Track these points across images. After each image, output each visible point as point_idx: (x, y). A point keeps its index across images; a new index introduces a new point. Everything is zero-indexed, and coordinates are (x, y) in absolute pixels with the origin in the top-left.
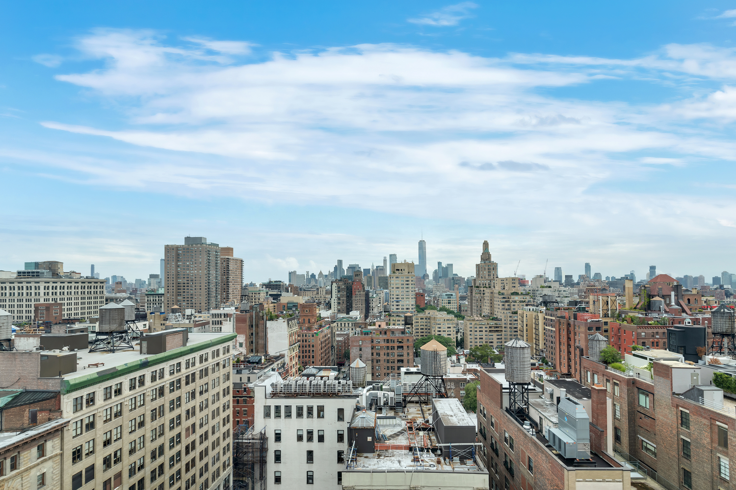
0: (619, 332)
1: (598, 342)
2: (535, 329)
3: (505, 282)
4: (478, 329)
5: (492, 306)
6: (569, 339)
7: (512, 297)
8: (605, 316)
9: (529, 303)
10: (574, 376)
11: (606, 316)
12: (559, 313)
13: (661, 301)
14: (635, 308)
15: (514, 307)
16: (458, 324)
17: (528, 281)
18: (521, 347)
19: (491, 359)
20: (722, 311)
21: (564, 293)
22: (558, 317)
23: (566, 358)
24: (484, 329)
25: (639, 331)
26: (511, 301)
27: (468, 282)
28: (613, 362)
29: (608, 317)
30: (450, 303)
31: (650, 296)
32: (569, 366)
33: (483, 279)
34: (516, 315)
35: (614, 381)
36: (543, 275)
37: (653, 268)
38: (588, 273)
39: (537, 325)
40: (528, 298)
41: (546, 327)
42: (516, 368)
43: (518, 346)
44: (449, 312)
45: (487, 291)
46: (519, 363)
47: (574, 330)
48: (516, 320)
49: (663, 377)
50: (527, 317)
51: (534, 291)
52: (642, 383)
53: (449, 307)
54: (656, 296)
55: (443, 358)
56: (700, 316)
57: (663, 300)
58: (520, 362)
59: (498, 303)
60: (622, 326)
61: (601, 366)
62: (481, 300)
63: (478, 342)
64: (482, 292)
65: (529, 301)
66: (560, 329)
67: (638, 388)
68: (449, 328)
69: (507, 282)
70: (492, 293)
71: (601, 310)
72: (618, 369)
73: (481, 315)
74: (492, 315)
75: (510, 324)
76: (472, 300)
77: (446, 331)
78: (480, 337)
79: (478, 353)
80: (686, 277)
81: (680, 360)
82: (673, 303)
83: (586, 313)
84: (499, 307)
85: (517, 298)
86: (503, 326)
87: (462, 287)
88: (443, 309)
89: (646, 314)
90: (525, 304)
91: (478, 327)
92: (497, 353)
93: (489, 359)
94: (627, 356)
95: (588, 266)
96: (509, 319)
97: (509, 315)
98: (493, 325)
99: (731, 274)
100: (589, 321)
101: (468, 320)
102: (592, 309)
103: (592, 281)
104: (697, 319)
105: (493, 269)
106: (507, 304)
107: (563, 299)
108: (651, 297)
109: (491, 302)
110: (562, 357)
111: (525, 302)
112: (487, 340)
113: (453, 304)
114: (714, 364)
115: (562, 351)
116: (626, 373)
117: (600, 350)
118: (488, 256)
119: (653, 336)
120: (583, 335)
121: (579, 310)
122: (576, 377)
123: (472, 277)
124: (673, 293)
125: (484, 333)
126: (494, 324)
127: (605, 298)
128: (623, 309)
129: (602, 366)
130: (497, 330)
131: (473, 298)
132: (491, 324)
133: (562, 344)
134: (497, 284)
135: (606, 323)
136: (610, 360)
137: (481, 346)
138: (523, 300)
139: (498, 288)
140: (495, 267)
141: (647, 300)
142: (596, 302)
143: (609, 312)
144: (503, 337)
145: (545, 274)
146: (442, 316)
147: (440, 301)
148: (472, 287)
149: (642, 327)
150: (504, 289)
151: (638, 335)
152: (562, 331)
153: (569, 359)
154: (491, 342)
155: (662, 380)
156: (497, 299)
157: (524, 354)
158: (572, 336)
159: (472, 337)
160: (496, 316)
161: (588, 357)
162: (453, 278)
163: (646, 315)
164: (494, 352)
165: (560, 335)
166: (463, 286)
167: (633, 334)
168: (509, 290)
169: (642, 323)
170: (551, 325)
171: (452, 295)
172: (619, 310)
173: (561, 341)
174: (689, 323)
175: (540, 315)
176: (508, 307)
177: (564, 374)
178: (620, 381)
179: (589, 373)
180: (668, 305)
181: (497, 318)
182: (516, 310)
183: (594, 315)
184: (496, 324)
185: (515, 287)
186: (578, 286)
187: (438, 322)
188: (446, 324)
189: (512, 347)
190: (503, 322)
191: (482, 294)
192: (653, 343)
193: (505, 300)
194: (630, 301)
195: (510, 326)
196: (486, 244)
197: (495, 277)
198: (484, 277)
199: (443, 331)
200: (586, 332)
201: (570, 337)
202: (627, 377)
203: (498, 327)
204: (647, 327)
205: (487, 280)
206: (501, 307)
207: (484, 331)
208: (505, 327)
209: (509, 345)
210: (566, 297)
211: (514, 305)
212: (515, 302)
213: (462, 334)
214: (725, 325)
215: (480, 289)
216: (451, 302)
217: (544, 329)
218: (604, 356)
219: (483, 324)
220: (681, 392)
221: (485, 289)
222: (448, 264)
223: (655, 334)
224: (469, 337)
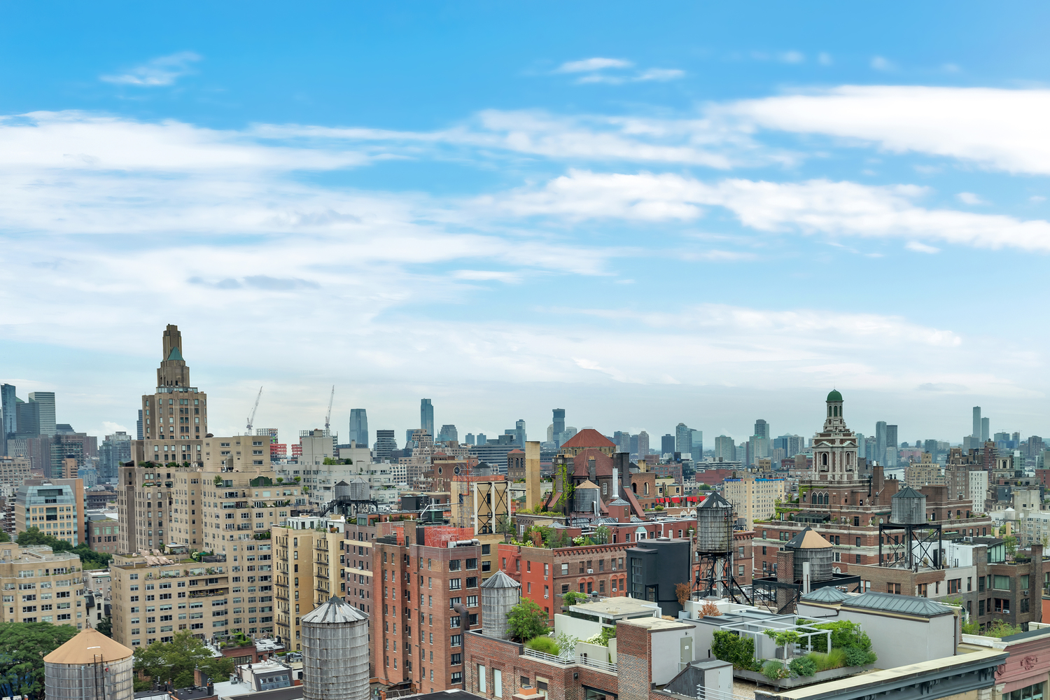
0: (517, 566)
1: (501, 591)
2: (319, 576)
3: (233, 449)
4: (157, 592)
5: (195, 520)
6: (406, 594)
7: (255, 491)
8: (485, 532)
9: (300, 508)
10: (418, 687)
11: (486, 530)
12: (379, 530)
13: (594, 490)
14: (545, 509)
15: (259, 520)
16: (86, 582)
17: (284, 446)
18: (346, 623)
19: (204, 674)
20: (715, 505)
21: (383, 478)
22: (378, 540)
23: (399, 644)
24: (174, 590)
25: (558, 560)
26: (251, 504)
27: (107, 452)
28: (533, 636)
29: (491, 532)
30: (55, 518)
31: (574, 480)
32: (407, 664)
33: (167, 440)
34: (267, 542)
35: (539, 679)
36: (324, 428)
37: (559, 414)
38: (429, 425)
39: (323, 564)
40: (296, 492)
41: (347, 570)
42: (334, 681)
43: (339, 619)
44: (60, 547)
45: (180, 476)
46: (342, 665)
47: (418, 570)
48: (265, 557)
49: (634, 654)
50: (296, 545)
51: (309, 472)
52: (593, 674)
53: (52, 530)
54: (584, 478)
55: (123, 681)
56: (660, 521)
57: (595, 486)
58: (345, 662)
59: (214, 510)
60: (523, 551)
61: (510, 647)
62: (160, 505)
63: (158, 630)
64: (164, 481)
65: (299, 502)
66: (383, 572)
67: (586, 688)
68: (63, 594)
69: (240, 449)
70: (195, 482)
71: (476, 516)
72: (546, 649)
73: (162, 548)
74: (195, 547)
75: (250, 569)
76: (131, 504)
77: (54, 607)
78: (164, 613)
79: (161, 661)
80: (618, 434)
81: (655, 615)
82: (616, 495)
83: (443, 525)
84: (219, 521)
85: (267, 494)
86: (231, 575)
87: (90, 466)
88: (31, 538)
89: (567, 520)
90: (288, 509)
91: (157, 583)
92: (219, 654)
93: (196, 676)
94: (560, 618)
95: (427, 407)
96: (247, 553)
97: (247, 542)
98: (200, 574)
99: (692, 430)
100: (452, 545)
101: (123, 567)
102: (456, 516)
103: (438, 447)
104: (656, 525)
105: (197, 411)
106: (239, 512)
107: (382, 492)
108: (576, 481)
109: (193, 507)
110: (390, 643)
111: (288, 503)
112: (183, 622)
113: (65, 521)
114: (709, 616)
115: (390, 628)
116: (562, 657)
117: (505, 610)
118: (178, 371)
119: (582, 570)
120: (438, 582)
121: (429, 518)
122: (423, 688)
123: (120, 433)
124: (615, 472)
125: (175, 601)
126: (204, 571)
127: (484, 488)
128: (521, 512)
129: (512, 648)
130: (212, 587)
131: (137, 499)
132: (197, 572)
133: (390, 609)
134: (211, 457)
135: (486, 548)
136: (527, 632)
137: (167, 639)
138: (285, 499)
139: (211, 469)
140: (195, 405)
141: (568, 489)
142: (464, 498)
143: (493, 522)
144: (231, 607)
145: (327, 425)
146: (37, 561)
147: (19, 511)
148: (132, 464)
149: (563, 551)
150: (231, 469)
151: (556, 569)
152: (388, 575)
153: (407, 646)
154: (197, 626)
155: (632, 660)
156: (212, 500)
157: (354, 638)
158: (412, 586)
159: (141, 615)
160: (207, 550)
161: (480, 632)
162: (58, 439)
163: (567, 524)
164: (209, 653)
165: (384, 588)
166: (90, 462)
167: (545, 570)
168: (243, 473)
169: (563, 543)
170: (361, 563)
171: (60, 492)
172: (514, 514)
173: (387, 602)
174: (643, 535)
175: (330, 536)
176: (244, 521)
177: (396, 687)
178: (550, 678)
179: (483, 670)
180: (606, 498)
181: (212, 553)
182: (265, 528)
183: (462, 530)
184: (210, 572)
185: (260, 462)
186: (407, 459)
187: (26, 581)
188: (53, 583)
189: (324, 625)
190: (230, 563)
191: (164, 486)
192: (582, 585)
193: (233, 501)
194: (535, 492)
195: (251, 574)
196: (172, 336)
197: (202, 434)
198: (167, 435)
199: (43, 608)
200: (445, 572)
201: (409, 589)
202: (564, 667)
203: (216, 580)
204: (572, 550)
205: (178, 443)
206: (223, 521)
207: (175, 595)
208: (236, 579)
209: (317, 620)
210: (388, 487)
211: (259, 515)
212: (262, 505)
213: (102, 611)
214: (718, 535)
215: (157, 470)
216: (59, 514)
217: (343, 575)
218: (516, 625)
219: (172, 573)
220: (666, 681)
221: (172, 470)
222: (37, 394)
223: (586, 565)
224: (130, 617)
